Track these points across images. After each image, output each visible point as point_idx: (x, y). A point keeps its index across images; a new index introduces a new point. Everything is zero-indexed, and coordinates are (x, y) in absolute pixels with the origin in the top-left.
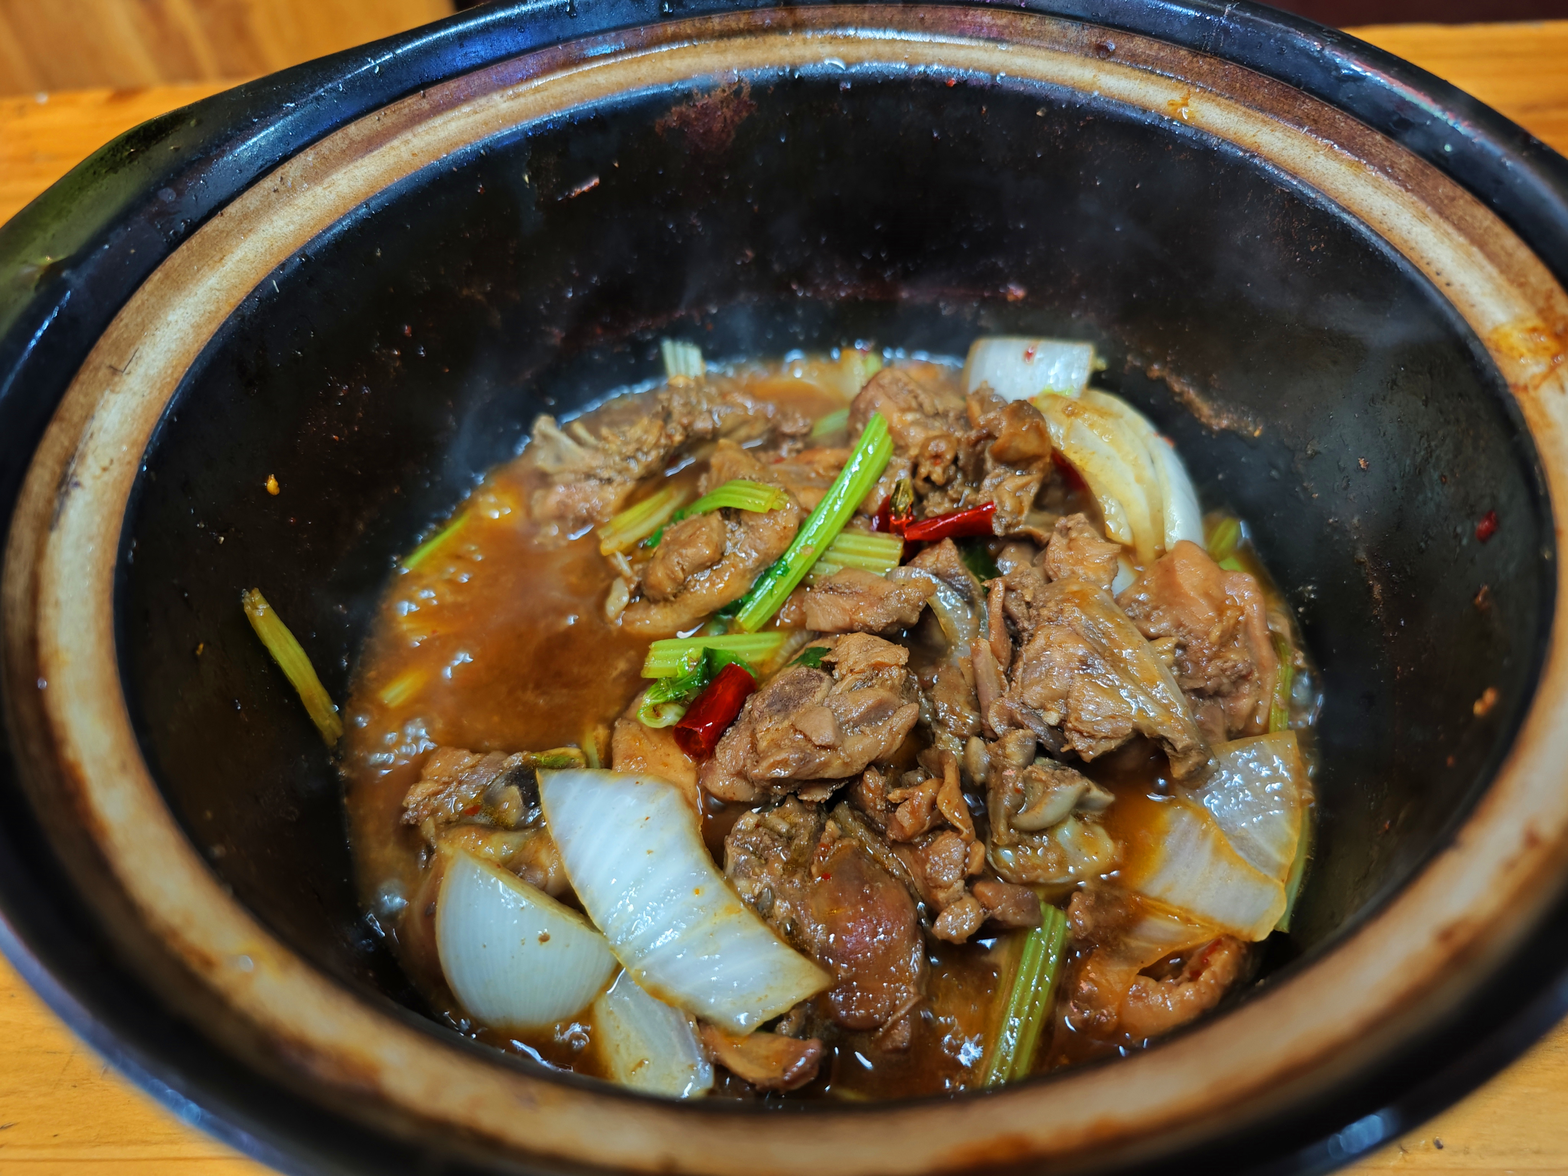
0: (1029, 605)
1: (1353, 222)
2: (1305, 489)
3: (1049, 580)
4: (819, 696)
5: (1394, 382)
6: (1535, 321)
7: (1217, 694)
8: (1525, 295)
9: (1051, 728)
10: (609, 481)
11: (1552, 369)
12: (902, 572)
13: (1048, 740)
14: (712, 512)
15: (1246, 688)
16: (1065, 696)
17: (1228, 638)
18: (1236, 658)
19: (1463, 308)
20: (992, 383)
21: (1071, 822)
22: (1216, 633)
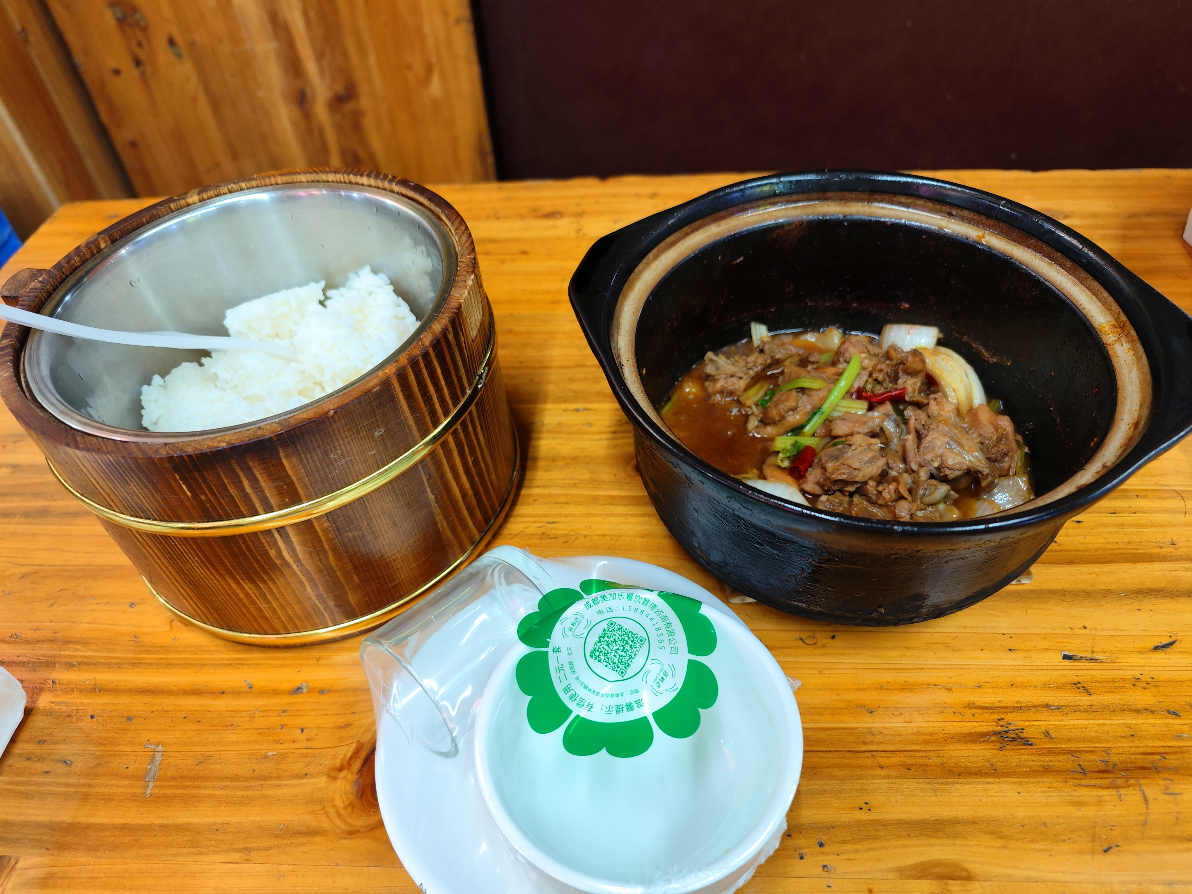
0: (923, 425)
1: (1050, 285)
2: (1029, 385)
3: (929, 417)
4: (850, 454)
5: (1065, 343)
6: (1114, 322)
7: (996, 460)
8: (1110, 313)
9: (936, 468)
10: (741, 378)
11: (1119, 338)
12: (870, 414)
13: (935, 472)
14: (791, 390)
15: (1006, 459)
16: (941, 456)
17: (999, 440)
18: (1002, 447)
19: (1089, 317)
20: (896, 343)
21: (943, 503)
22: (995, 438)
